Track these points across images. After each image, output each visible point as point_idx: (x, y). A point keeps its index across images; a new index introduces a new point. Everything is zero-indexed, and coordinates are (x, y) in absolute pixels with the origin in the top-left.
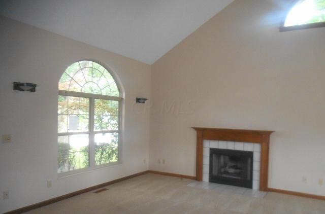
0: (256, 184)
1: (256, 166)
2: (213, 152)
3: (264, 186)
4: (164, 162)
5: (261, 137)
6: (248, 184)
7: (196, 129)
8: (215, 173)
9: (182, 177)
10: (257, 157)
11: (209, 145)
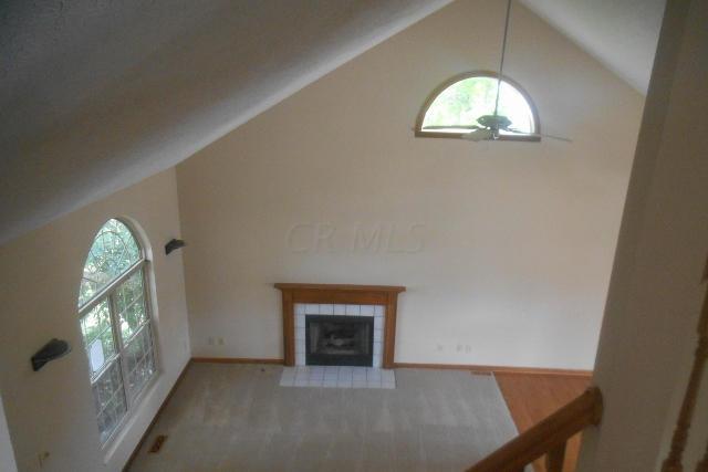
0: (377, 360)
1: (378, 336)
2: (310, 320)
3: (389, 362)
4: (221, 342)
5: (387, 297)
6: (365, 360)
7: (278, 286)
8: (314, 349)
9: (258, 361)
10: (379, 324)
11: (303, 311)
